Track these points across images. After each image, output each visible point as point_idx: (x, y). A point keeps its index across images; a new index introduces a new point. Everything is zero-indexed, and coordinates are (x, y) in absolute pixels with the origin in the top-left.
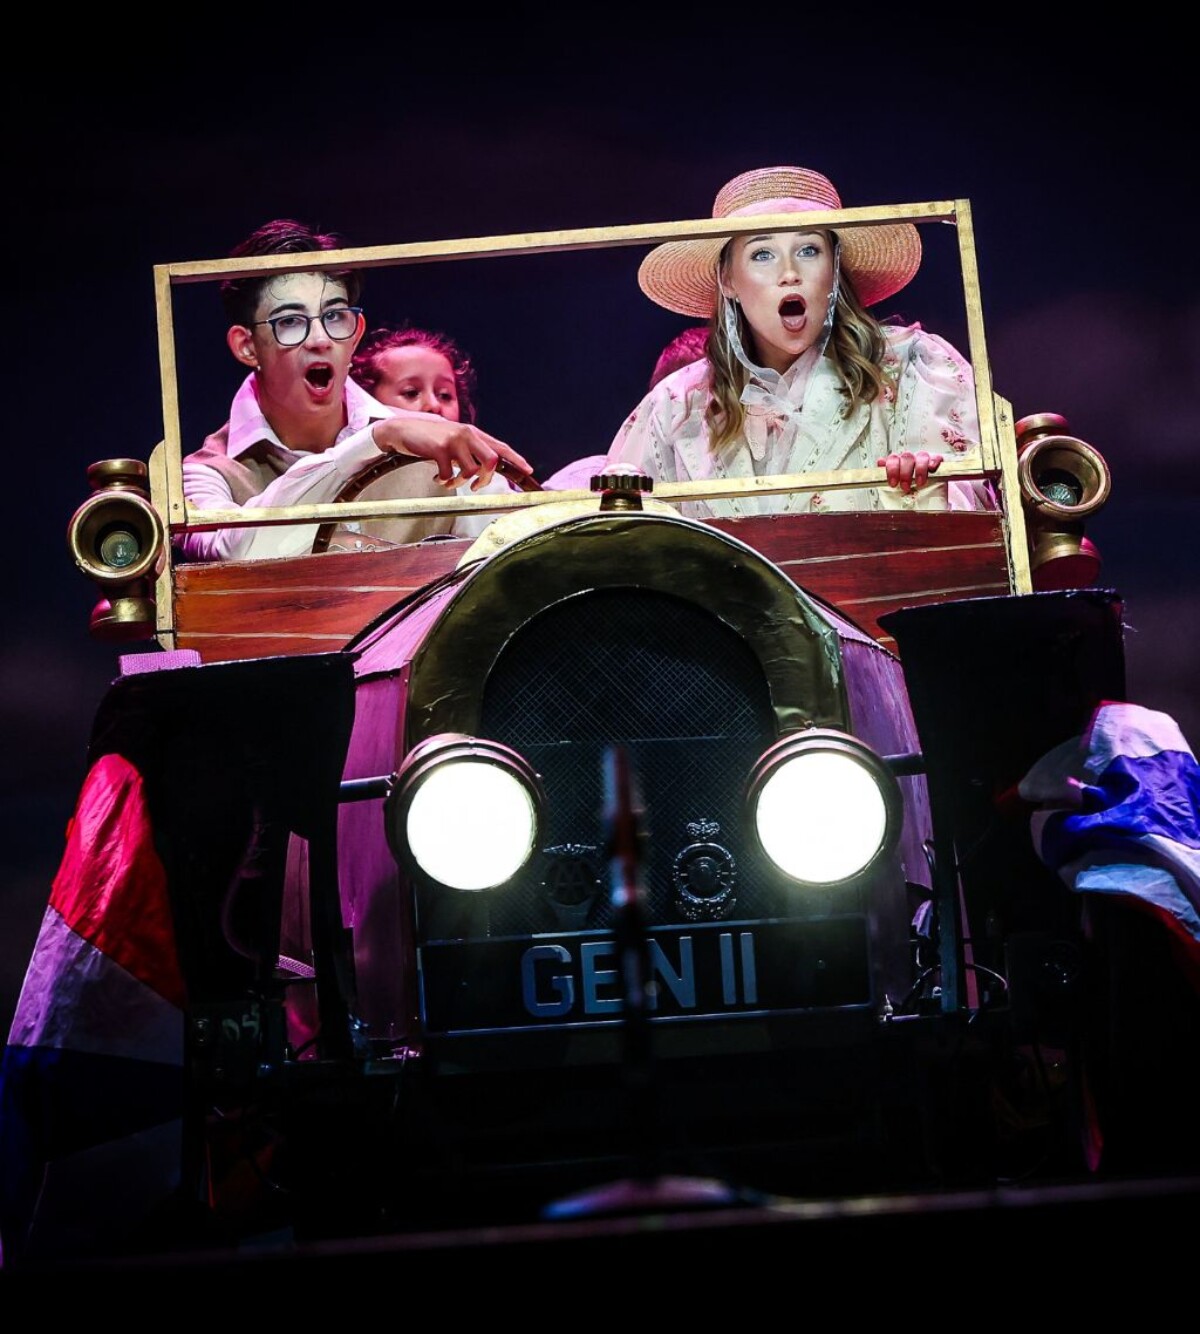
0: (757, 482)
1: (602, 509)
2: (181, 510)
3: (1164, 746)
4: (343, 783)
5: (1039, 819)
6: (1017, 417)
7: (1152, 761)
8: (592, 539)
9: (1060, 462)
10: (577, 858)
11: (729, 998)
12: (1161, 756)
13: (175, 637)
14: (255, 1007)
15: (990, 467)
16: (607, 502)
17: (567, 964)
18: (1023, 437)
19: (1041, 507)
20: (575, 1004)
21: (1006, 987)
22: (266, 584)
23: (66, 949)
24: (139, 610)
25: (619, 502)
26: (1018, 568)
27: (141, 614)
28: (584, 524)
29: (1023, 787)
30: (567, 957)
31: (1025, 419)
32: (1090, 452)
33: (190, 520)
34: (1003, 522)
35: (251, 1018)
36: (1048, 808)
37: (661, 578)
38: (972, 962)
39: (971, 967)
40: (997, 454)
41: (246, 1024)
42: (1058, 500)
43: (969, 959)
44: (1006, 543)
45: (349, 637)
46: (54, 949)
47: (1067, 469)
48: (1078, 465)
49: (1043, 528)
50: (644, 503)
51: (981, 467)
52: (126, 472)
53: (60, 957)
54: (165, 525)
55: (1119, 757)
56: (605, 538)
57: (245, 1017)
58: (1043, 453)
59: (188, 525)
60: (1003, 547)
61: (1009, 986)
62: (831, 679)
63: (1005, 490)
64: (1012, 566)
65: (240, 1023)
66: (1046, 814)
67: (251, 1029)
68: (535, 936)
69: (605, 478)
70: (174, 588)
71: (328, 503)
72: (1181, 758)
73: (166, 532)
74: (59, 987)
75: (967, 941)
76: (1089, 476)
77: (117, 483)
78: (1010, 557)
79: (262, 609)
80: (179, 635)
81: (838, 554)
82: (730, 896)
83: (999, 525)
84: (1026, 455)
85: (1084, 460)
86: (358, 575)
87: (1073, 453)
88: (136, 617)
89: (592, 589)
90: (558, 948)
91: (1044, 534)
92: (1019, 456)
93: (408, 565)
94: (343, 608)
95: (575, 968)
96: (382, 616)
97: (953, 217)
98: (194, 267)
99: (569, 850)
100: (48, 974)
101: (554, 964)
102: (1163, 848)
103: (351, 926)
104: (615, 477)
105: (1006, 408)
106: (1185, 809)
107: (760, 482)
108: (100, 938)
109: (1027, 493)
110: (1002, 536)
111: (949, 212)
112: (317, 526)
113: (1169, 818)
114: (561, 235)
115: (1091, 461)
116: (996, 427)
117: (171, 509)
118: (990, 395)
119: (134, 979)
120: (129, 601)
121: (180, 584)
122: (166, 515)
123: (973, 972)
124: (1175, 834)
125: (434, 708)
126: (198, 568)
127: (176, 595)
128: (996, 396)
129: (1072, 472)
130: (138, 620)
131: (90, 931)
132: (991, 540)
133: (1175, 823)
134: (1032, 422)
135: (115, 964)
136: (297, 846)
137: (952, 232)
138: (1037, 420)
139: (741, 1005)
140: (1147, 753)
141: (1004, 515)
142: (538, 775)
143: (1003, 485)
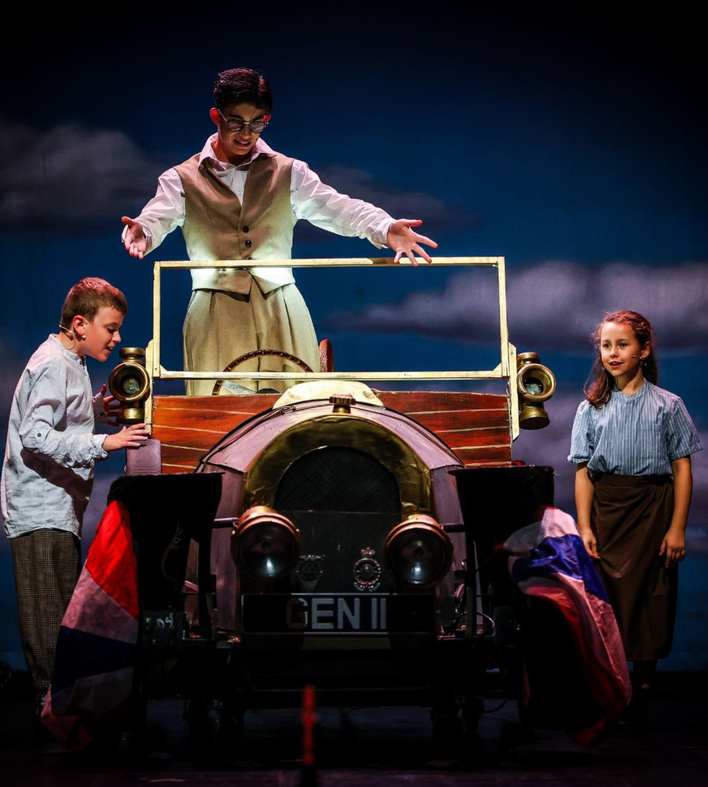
0: (405, 374)
1: (334, 411)
2: (158, 370)
3: (568, 532)
4: (216, 520)
5: (513, 559)
6: (518, 352)
7: (562, 539)
8: (328, 424)
9: (534, 375)
10: (312, 562)
11: (374, 626)
12: (567, 537)
13: (152, 427)
14: (171, 614)
15: (505, 374)
16: (335, 410)
17: (305, 607)
18: (520, 362)
19: (526, 395)
20: (308, 624)
21: (493, 625)
22: (193, 407)
23: (90, 589)
24: (138, 413)
25: (341, 409)
26: (513, 421)
27: (139, 416)
28: (325, 418)
29: (506, 545)
30: (306, 604)
31: (521, 354)
32: (548, 372)
33: (162, 375)
34: (508, 399)
35: (170, 619)
36: (516, 556)
37: (357, 443)
38: (481, 612)
39: (480, 614)
40: (508, 369)
41: (167, 621)
42: (533, 392)
43: (480, 610)
44: (509, 409)
45: (226, 433)
46: (86, 587)
47: (538, 378)
48: (543, 377)
49: (525, 404)
50: (352, 410)
51: (501, 374)
52: (136, 353)
53: (88, 592)
54: (150, 377)
55: (548, 538)
56: (334, 424)
57: (167, 618)
58: (529, 371)
59: (161, 377)
60: (508, 411)
61: (495, 625)
62: (426, 492)
63: (510, 385)
64: (511, 418)
65: (164, 620)
66: (515, 558)
67: (169, 624)
68: (293, 594)
69: (336, 399)
70: (153, 405)
71: (221, 371)
72: (574, 539)
73: (151, 381)
74: (85, 605)
75: (479, 596)
76: (547, 381)
77: (132, 358)
78: (511, 414)
79: (189, 417)
80: (154, 426)
81: (437, 410)
82: (377, 582)
83: (506, 401)
84: (521, 371)
85: (545, 375)
86: (232, 406)
87: (539, 371)
88: (136, 417)
89: (325, 447)
90: (301, 600)
91: (525, 406)
92: (518, 371)
93: (254, 403)
94: (225, 420)
95: (309, 609)
96: (241, 424)
97: (497, 264)
98: (171, 263)
99: (310, 558)
100: (82, 597)
101: (300, 607)
102: (563, 578)
103: (216, 574)
104: (340, 399)
105: (514, 349)
106: (575, 561)
107: (406, 374)
108: (106, 586)
109: (520, 389)
110: (508, 405)
111: (495, 262)
112: (215, 381)
113: (568, 566)
114: (329, 261)
115: (548, 376)
116: (509, 358)
117: (154, 370)
118: (507, 343)
119: (118, 605)
120: (134, 410)
121: (155, 404)
122: (151, 373)
123: (482, 617)
124: (569, 573)
125: (256, 493)
126: (164, 397)
127: (154, 409)
128: (510, 344)
129: (539, 379)
130: (137, 418)
131: (102, 583)
132: (503, 408)
133: (570, 568)
134: (524, 355)
135: (111, 598)
136: (194, 546)
137: (496, 270)
138: (527, 355)
139: (379, 629)
140: (559, 535)
141: (510, 397)
142: (298, 530)
143: (510, 383)
